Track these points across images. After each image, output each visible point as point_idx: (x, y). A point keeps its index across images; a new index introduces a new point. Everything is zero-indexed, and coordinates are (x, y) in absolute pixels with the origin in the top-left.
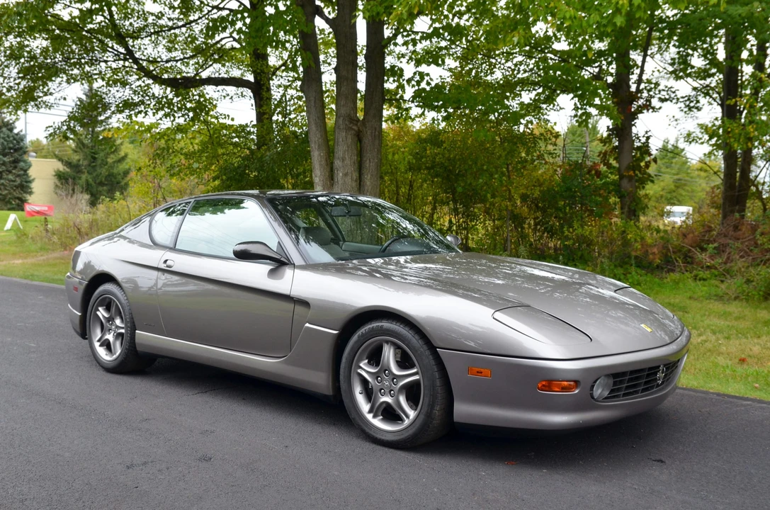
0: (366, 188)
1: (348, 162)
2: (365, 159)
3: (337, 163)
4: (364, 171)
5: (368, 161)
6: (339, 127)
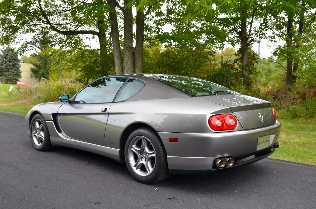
1: (129, 64)
2: (136, 63)
3: (125, 65)
4: (136, 68)
5: (137, 64)
6: (125, 50)
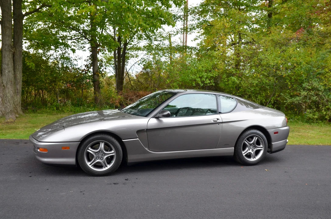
0: (17, 78)
1: (10, 66)
2: (16, 65)
3: (4, 66)
5: (18, 66)
6: (5, 50)
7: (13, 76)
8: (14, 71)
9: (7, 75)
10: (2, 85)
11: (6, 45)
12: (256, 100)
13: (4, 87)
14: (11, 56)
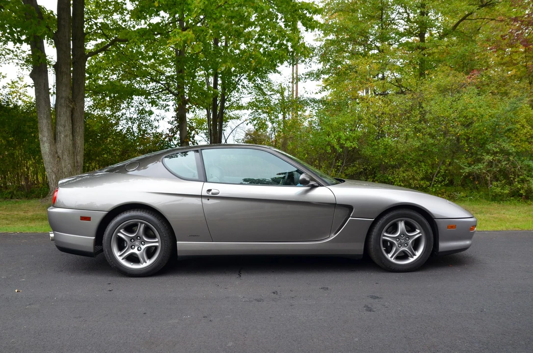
0: (77, 145)
1: (67, 128)
3: (60, 128)
4: (76, 134)
5: (78, 128)
6: (61, 105)
7: (71, 142)
8: (73, 136)
9: (62, 140)
10: (56, 155)
11: (62, 98)
12: (420, 171)
13: (58, 159)
14: (68, 114)
